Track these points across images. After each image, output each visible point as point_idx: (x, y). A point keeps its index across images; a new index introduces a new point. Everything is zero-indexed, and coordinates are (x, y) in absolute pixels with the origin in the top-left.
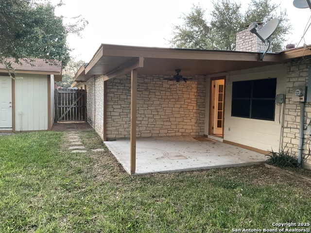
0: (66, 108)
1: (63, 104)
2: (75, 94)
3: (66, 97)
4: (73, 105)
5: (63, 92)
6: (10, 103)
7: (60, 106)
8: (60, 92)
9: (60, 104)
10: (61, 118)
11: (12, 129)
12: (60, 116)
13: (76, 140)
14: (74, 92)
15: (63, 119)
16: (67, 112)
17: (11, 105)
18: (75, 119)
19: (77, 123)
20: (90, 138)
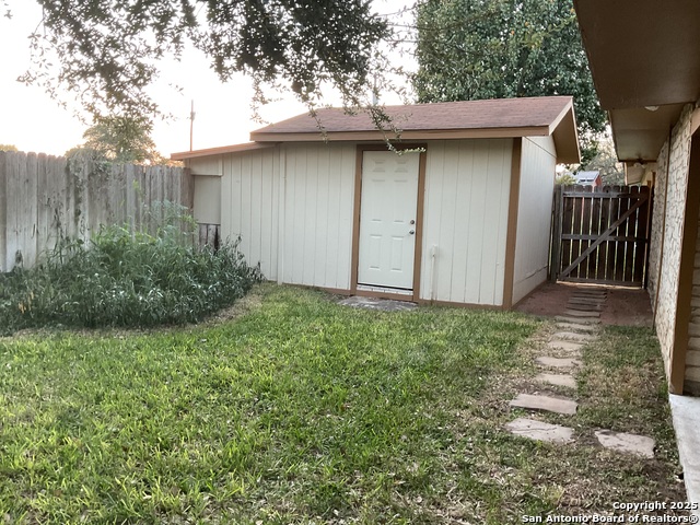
0: (585, 242)
1: (576, 231)
2: (616, 200)
3: (587, 208)
4: (607, 232)
5: (579, 194)
6: (413, 222)
7: (566, 236)
8: (570, 194)
9: (566, 230)
10: (568, 270)
11: (411, 293)
12: (566, 265)
13: (567, 362)
14: (614, 194)
15: (573, 273)
16: (588, 253)
17: (413, 228)
18: (610, 277)
19: (612, 292)
20: (620, 362)
